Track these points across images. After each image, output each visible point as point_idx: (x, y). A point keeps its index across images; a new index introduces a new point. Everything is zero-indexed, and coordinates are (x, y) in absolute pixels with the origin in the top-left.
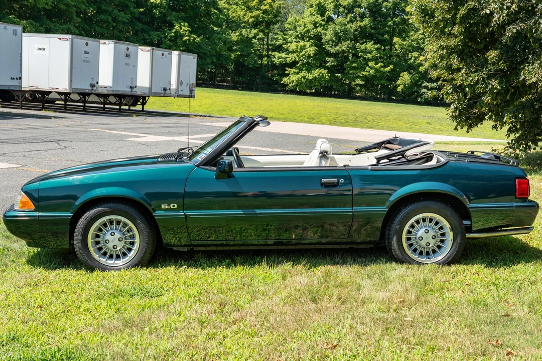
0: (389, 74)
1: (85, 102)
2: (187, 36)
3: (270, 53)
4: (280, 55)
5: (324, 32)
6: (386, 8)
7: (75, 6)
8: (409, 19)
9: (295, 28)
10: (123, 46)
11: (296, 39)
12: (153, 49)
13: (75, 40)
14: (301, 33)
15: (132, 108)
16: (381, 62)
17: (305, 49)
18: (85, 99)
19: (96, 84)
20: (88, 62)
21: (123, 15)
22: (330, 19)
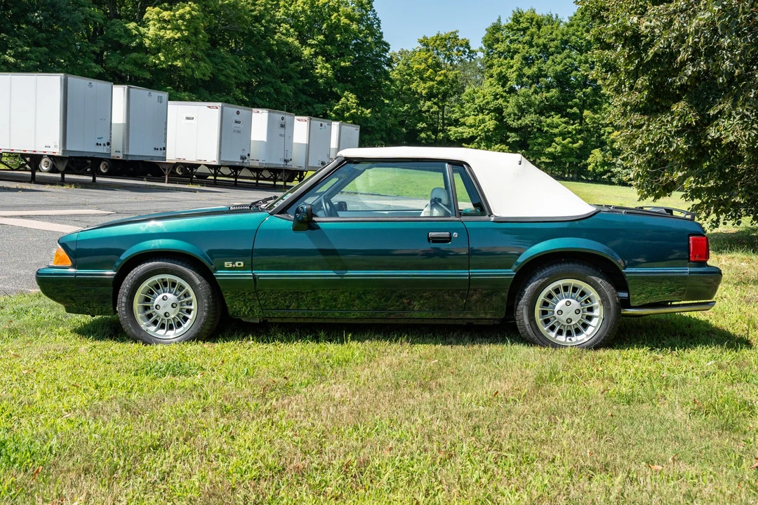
0: (578, 152)
1: (236, 176)
2: (354, 109)
3: (445, 127)
4: (456, 129)
5: (505, 104)
6: (575, 77)
7: (235, 78)
8: (588, 75)
9: (473, 99)
10: (278, 115)
11: (474, 112)
12: (311, 119)
13: (225, 108)
14: (480, 106)
15: (288, 184)
16: (569, 137)
17: (484, 123)
18: (236, 173)
19: (247, 157)
20: (239, 132)
21: (286, 86)
22: (512, 90)
